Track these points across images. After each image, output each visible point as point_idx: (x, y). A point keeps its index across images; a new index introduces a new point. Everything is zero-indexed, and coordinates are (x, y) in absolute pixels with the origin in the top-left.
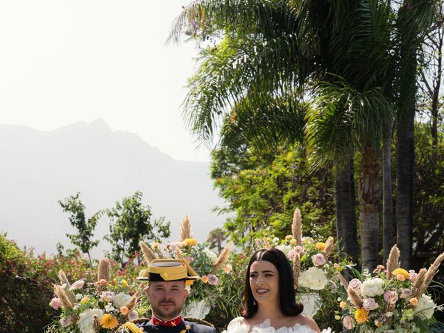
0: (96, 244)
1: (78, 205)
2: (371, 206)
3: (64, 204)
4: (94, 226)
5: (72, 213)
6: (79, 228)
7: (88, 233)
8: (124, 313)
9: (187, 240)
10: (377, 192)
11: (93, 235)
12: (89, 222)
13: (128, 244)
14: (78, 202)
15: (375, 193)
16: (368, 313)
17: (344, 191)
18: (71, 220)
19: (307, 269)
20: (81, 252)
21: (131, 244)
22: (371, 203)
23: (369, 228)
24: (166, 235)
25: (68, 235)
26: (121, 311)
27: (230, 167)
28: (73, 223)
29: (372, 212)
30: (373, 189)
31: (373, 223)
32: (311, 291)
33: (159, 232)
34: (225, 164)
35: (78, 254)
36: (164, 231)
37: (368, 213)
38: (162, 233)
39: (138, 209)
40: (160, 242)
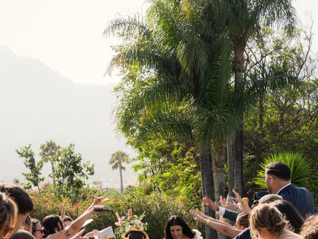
0: (43, 180)
1: (30, 153)
2: (220, 169)
3: (20, 152)
4: (41, 167)
5: (26, 158)
6: (31, 169)
7: (37, 172)
11: (41, 174)
12: (38, 164)
13: (66, 179)
14: (29, 151)
18: (25, 164)
20: (33, 185)
21: (68, 180)
22: (219, 167)
23: (219, 181)
24: (92, 174)
25: (23, 174)
28: (27, 166)
29: (220, 172)
31: (221, 178)
33: (87, 171)
35: (30, 187)
36: (90, 171)
37: (218, 173)
38: (89, 172)
39: (72, 155)
40: (87, 178)
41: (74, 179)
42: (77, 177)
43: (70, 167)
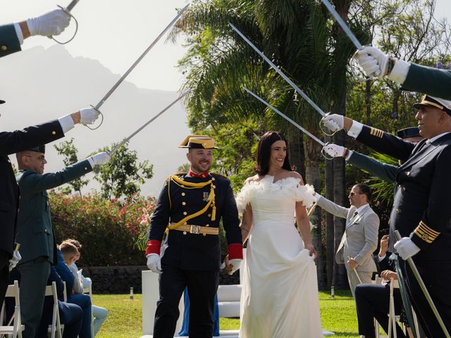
0: (86, 183)
1: (72, 149)
3: (59, 148)
5: (66, 156)
13: (116, 183)
14: (71, 146)
15: (317, 153)
18: (65, 162)
20: (73, 190)
21: (119, 184)
22: (314, 160)
23: (313, 178)
24: (150, 177)
29: (314, 167)
30: (315, 150)
31: (315, 174)
33: (143, 173)
35: (70, 191)
36: (147, 172)
37: (312, 167)
38: (146, 174)
39: (126, 153)
40: (143, 182)
41: (127, 183)
42: (130, 180)
43: (121, 167)
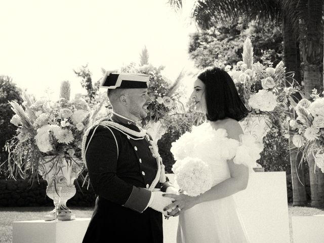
1: (87, 72)
2: (314, 67)
3: (77, 72)
5: (83, 78)
6: (88, 89)
7: (94, 93)
8: (80, 129)
9: (145, 66)
10: (319, 55)
11: (97, 95)
12: (96, 85)
14: (87, 70)
15: (317, 56)
16: (318, 131)
17: (291, 55)
19: (257, 92)
22: (313, 64)
23: (312, 84)
26: (77, 127)
27: (202, 45)
28: (83, 86)
29: (314, 71)
30: (315, 52)
31: (315, 80)
32: (261, 113)
34: (199, 43)
37: (311, 72)
